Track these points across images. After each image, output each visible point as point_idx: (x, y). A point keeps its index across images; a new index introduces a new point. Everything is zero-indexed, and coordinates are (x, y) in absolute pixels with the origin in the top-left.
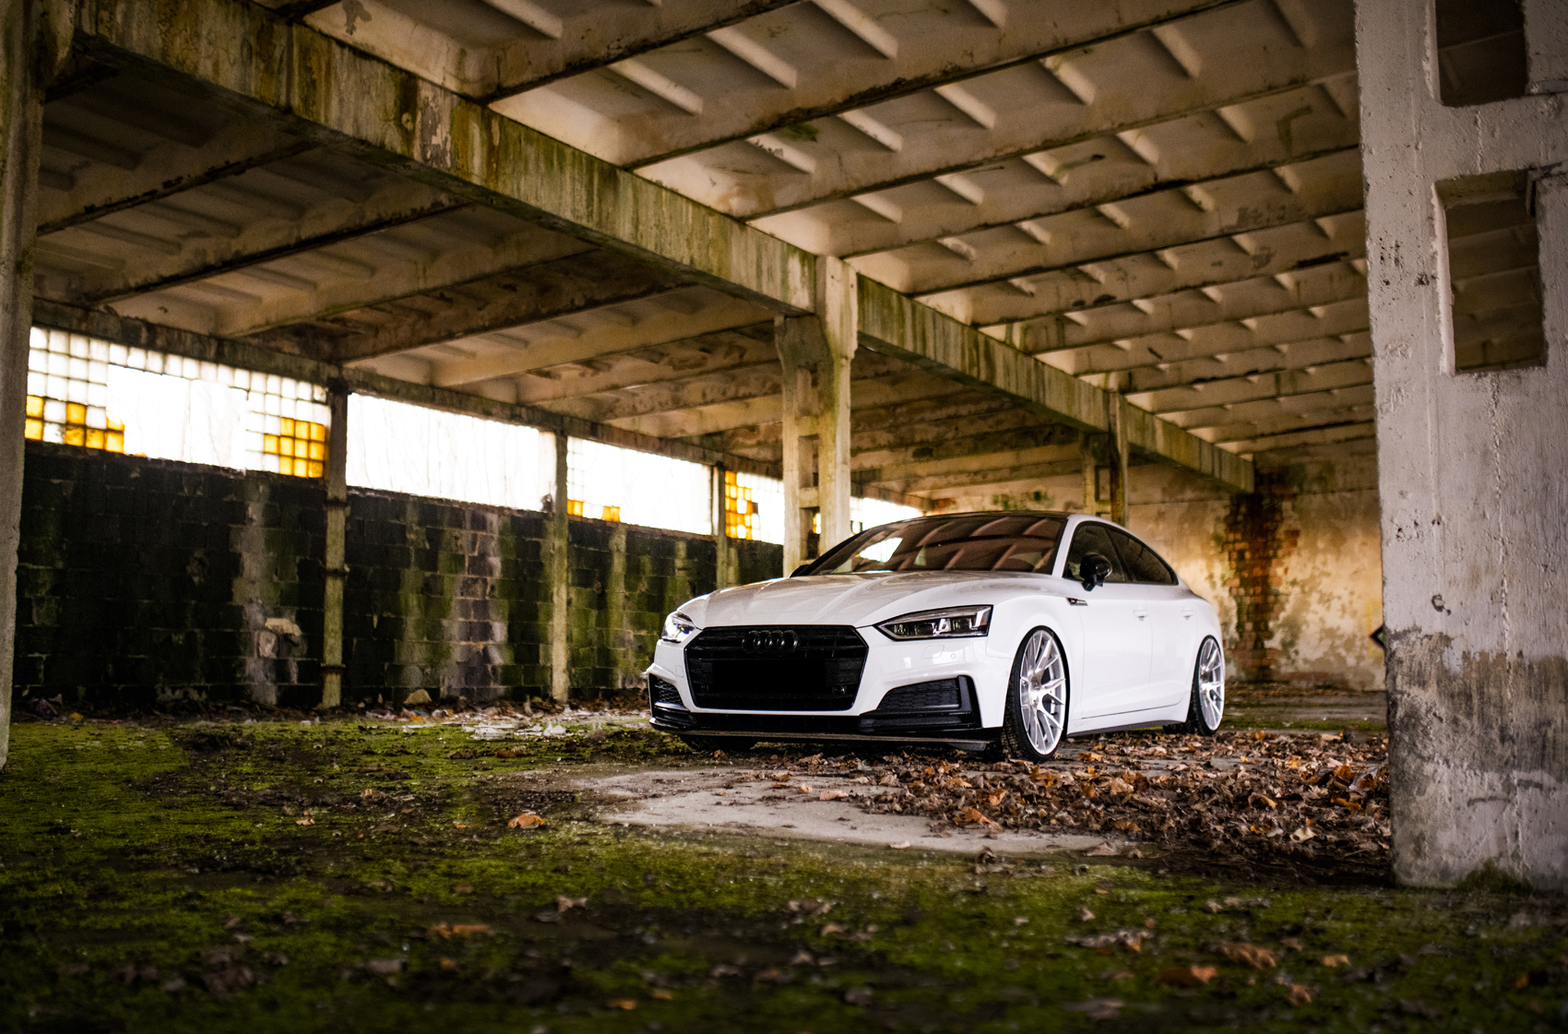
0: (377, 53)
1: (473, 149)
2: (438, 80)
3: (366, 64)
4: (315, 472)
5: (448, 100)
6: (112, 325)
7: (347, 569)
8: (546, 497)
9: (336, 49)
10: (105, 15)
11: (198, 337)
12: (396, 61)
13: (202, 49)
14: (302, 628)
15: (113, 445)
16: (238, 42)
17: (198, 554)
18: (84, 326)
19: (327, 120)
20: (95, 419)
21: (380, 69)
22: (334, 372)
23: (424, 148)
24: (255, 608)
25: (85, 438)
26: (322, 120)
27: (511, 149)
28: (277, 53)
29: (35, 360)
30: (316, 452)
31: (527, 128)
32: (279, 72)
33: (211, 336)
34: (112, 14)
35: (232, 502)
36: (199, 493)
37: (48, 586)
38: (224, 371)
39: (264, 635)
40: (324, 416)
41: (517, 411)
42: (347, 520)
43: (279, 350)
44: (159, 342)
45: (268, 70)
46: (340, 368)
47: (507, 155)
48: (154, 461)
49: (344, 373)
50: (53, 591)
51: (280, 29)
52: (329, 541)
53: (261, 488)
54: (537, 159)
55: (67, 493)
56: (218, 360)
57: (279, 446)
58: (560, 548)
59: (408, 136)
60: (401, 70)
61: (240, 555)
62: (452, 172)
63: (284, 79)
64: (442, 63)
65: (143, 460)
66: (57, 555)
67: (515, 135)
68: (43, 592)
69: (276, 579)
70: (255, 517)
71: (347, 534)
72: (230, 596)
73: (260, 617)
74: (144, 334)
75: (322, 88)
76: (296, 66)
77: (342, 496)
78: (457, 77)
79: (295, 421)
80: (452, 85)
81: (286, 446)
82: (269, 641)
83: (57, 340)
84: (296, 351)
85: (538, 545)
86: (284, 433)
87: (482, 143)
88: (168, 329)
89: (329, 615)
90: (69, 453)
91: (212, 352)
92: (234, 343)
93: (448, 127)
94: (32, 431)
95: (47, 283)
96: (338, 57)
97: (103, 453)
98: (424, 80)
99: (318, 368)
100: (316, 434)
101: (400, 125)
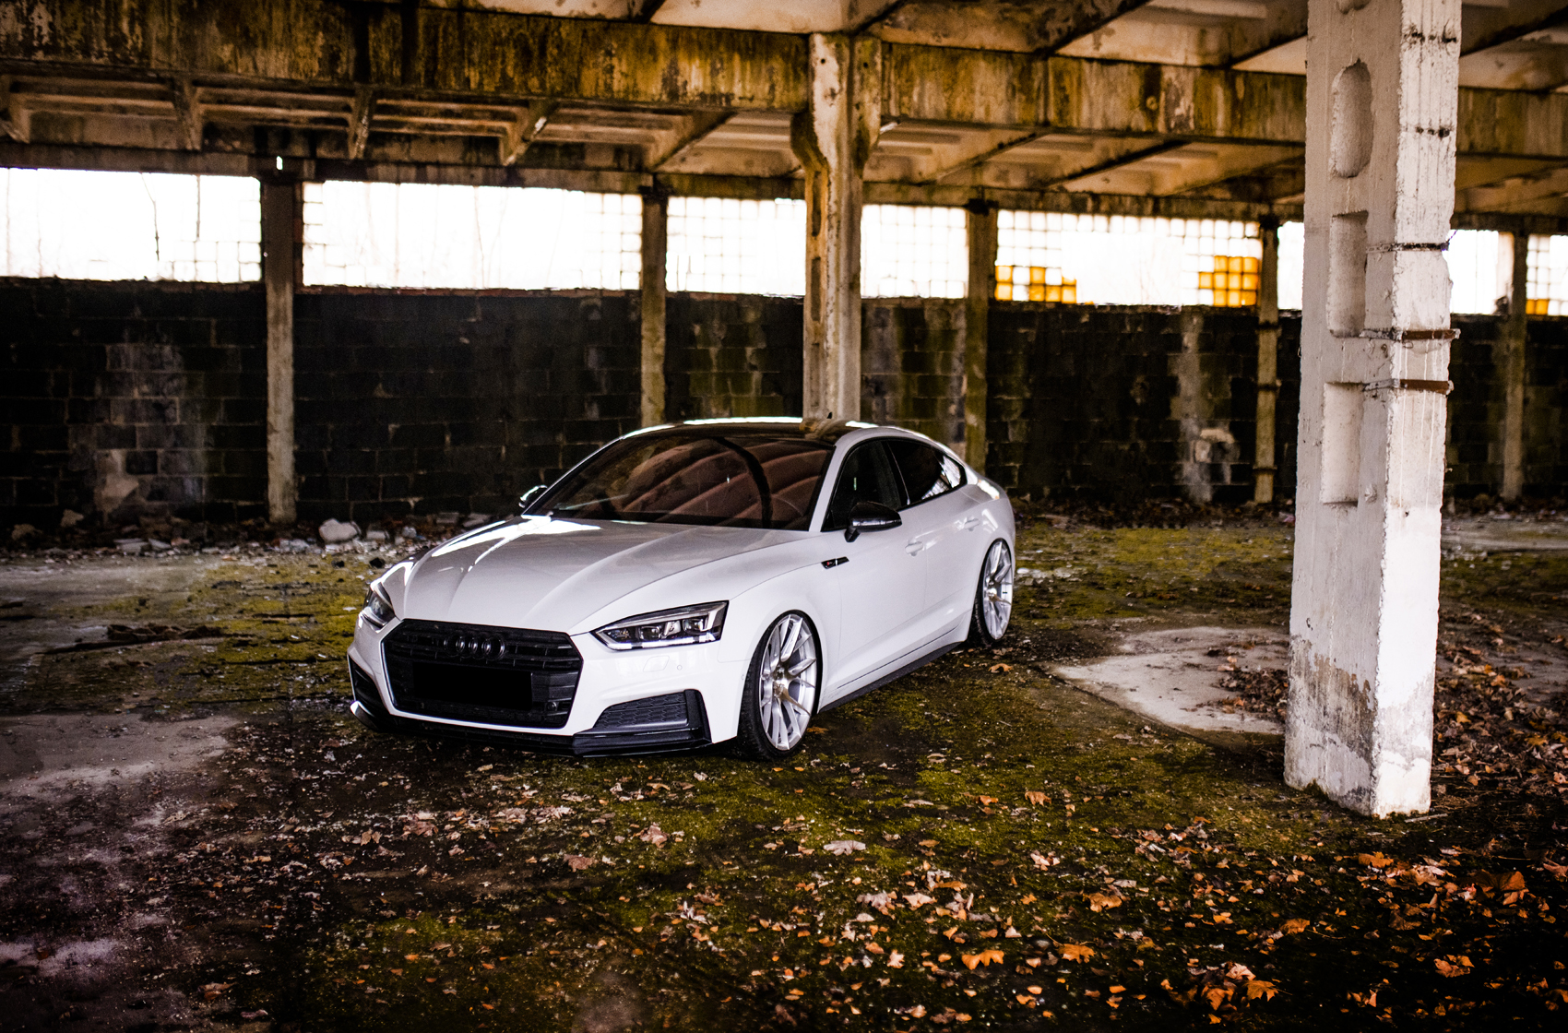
0: (1122, 57)
1: (1216, 109)
2: (1180, 61)
3: (1113, 70)
4: (1247, 301)
5: (1191, 75)
6: (1064, 200)
7: (1279, 383)
8: (1502, 299)
9: (1086, 66)
10: (905, 99)
11: (1137, 198)
12: (1140, 58)
13: (977, 101)
14: (1236, 436)
15: (1067, 297)
16: (1003, 87)
17: (1139, 379)
18: (1041, 205)
19: (1078, 122)
20: (1053, 278)
21: (1125, 68)
22: (1264, 210)
23: (1167, 121)
24: (1191, 421)
25: (1045, 293)
26: (1075, 124)
27: (1256, 97)
28: (1036, 85)
29: (1003, 237)
30: (1249, 283)
31: (1274, 74)
32: (1038, 97)
33: (1149, 196)
34: (911, 97)
35: (1169, 335)
36: (1139, 329)
37: (1019, 412)
38: (1161, 222)
39: (1199, 443)
40: (1255, 250)
41: (1467, 218)
42: (1279, 340)
43: (1211, 198)
44: (1104, 207)
45: (1029, 100)
46: (1271, 205)
47: (1251, 105)
48: (1100, 307)
49: (1276, 209)
50: (1023, 415)
51: (1039, 65)
52: (1261, 358)
53: (1195, 320)
54: (1285, 99)
55: (1032, 339)
56: (1156, 213)
57: (1213, 281)
58: (1516, 350)
59: (1152, 115)
60: (1145, 64)
61: (1176, 378)
62: (1196, 133)
63: (1041, 102)
64: (1184, 45)
65: (1091, 307)
66: (1025, 388)
67: (1260, 84)
68: (1015, 417)
69: (1210, 395)
70: (1190, 345)
71: (1279, 352)
72: (1168, 412)
73: (1195, 429)
74: (1090, 204)
75: (1074, 99)
76: (1051, 90)
77: (1273, 318)
78: (1199, 54)
79: (1228, 258)
80: (1194, 61)
81: (1220, 281)
82: (1203, 448)
83: (1022, 217)
84: (1228, 195)
85: (1489, 348)
86: (1218, 268)
87: (1226, 101)
88: (1110, 195)
89: (1260, 425)
90: (1031, 308)
91: (1149, 207)
92: (1169, 198)
93: (1191, 97)
94: (1002, 293)
95: (1011, 176)
96: (1087, 71)
97: (1059, 305)
98: (1166, 65)
99: (1249, 207)
100: (1249, 267)
101: (1144, 107)
